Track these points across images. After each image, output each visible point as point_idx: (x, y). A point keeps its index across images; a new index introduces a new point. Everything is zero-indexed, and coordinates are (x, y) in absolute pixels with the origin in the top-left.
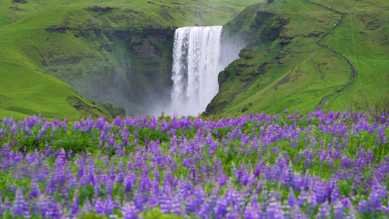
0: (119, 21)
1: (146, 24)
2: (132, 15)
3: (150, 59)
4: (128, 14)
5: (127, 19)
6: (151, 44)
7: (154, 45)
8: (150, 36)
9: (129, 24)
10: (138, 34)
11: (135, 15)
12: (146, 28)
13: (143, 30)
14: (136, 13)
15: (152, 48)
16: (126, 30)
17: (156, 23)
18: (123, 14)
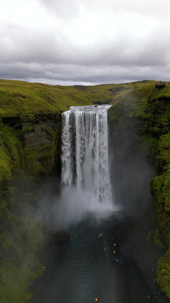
0: (6, 106)
1: (36, 110)
2: (19, 100)
3: (42, 145)
4: (16, 99)
5: (15, 104)
6: (43, 129)
7: (46, 131)
8: (41, 122)
9: (18, 110)
10: (29, 121)
11: (23, 99)
12: (38, 114)
13: (35, 116)
14: (24, 97)
15: (44, 133)
16: (15, 116)
17: (46, 109)
18: (10, 98)
